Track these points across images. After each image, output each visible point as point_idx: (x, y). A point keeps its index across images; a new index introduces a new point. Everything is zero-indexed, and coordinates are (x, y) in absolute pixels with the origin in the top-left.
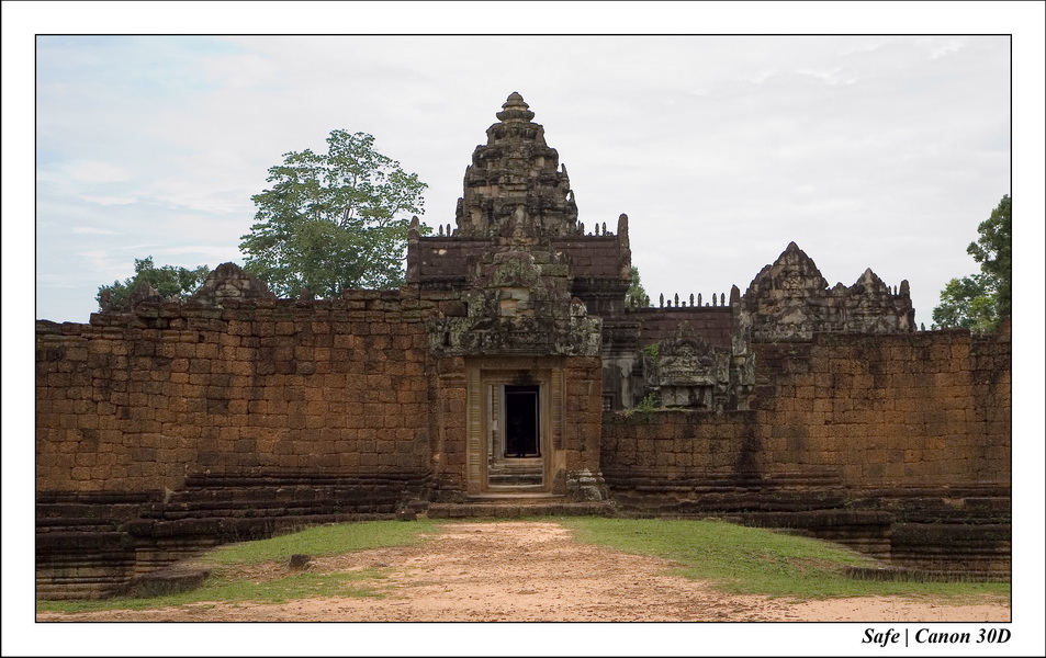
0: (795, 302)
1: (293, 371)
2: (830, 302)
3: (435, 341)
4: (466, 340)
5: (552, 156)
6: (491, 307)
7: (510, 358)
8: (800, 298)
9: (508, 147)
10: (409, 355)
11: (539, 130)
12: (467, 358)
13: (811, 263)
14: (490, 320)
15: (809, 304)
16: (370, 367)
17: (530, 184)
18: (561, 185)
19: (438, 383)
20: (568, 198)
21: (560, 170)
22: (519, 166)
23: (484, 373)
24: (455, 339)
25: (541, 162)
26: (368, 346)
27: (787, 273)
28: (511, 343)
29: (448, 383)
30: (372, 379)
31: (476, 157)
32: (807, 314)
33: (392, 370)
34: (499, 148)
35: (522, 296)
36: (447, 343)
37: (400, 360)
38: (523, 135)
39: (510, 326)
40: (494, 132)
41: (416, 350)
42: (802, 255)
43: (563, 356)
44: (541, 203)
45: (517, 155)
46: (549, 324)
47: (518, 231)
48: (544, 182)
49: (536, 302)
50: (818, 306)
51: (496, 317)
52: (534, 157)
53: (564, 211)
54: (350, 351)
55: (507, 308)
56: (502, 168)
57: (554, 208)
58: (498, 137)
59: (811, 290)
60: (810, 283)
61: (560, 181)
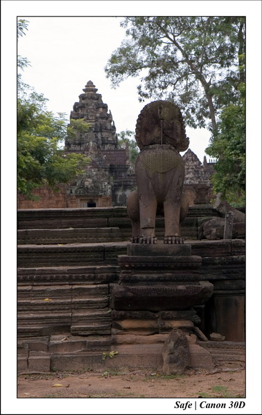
0: (190, 170)
1: (30, 199)
2: (202, 170)
3: (68, 192)
4: (76, 192)
5: (105, 107)
6: (82, 183)
7: (87, 196)
8: (192, 169)
9: (87, 104)
10: (61, 195)
11: (100, 96)
12: (76, 196)
13: (196, 156)
14: (82, 186)
15: (195, 171)
16: (50, 198)
17: (97, 119)
18: (109, 119)
19: (69, 202)
20: (112, 123)
21: (108, 113)
22: (92, 112)
23: (81, 200)
24: (73, 191)
25: (101, 110)
26: (49, 192)
27: (187, 159)
28: (88, 192)
29: (72, 202)
30: (51, 201)
31: (74, 107)
32: (194, 174)
33: (56, 199)
34: (84, 104)
35: (90, 180)
36: (71, 193)
37: (58, 196)
38: (93, 99)
39: (87, 188)
40: (82, 97)
41: (62, 194)
42: (193, 153)
43: (101, 196)
44: (101, 127)
45: (91, 107)
46: (98, 187)
47: (91, 149)
48: (102, 118)
49: (94, 182)
50: (198, 171)
51: (84, 186)
52: (98, 108)
53: (110, 130)
54: (45, 194)
55: (86, 183)
56: (85, 113)
57: (106, 129)
58: (83, 99)
59: (196, 166)
60: (195, 163)
61: (108, 118)
